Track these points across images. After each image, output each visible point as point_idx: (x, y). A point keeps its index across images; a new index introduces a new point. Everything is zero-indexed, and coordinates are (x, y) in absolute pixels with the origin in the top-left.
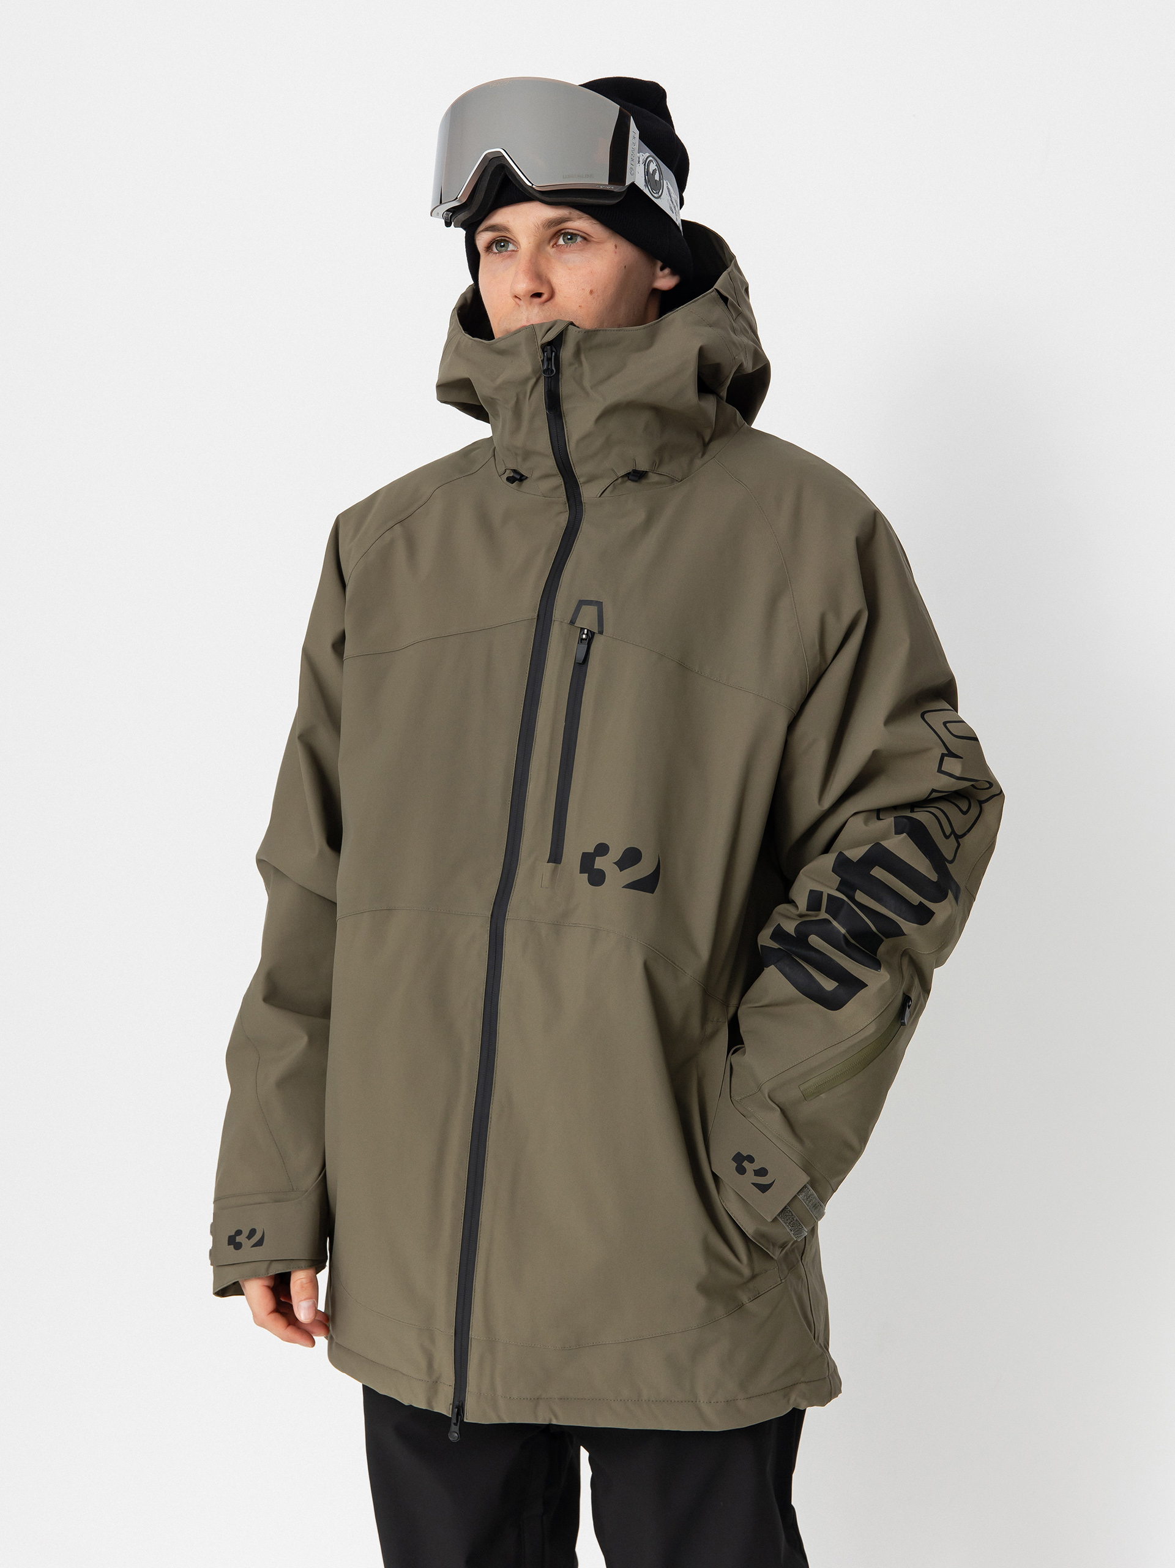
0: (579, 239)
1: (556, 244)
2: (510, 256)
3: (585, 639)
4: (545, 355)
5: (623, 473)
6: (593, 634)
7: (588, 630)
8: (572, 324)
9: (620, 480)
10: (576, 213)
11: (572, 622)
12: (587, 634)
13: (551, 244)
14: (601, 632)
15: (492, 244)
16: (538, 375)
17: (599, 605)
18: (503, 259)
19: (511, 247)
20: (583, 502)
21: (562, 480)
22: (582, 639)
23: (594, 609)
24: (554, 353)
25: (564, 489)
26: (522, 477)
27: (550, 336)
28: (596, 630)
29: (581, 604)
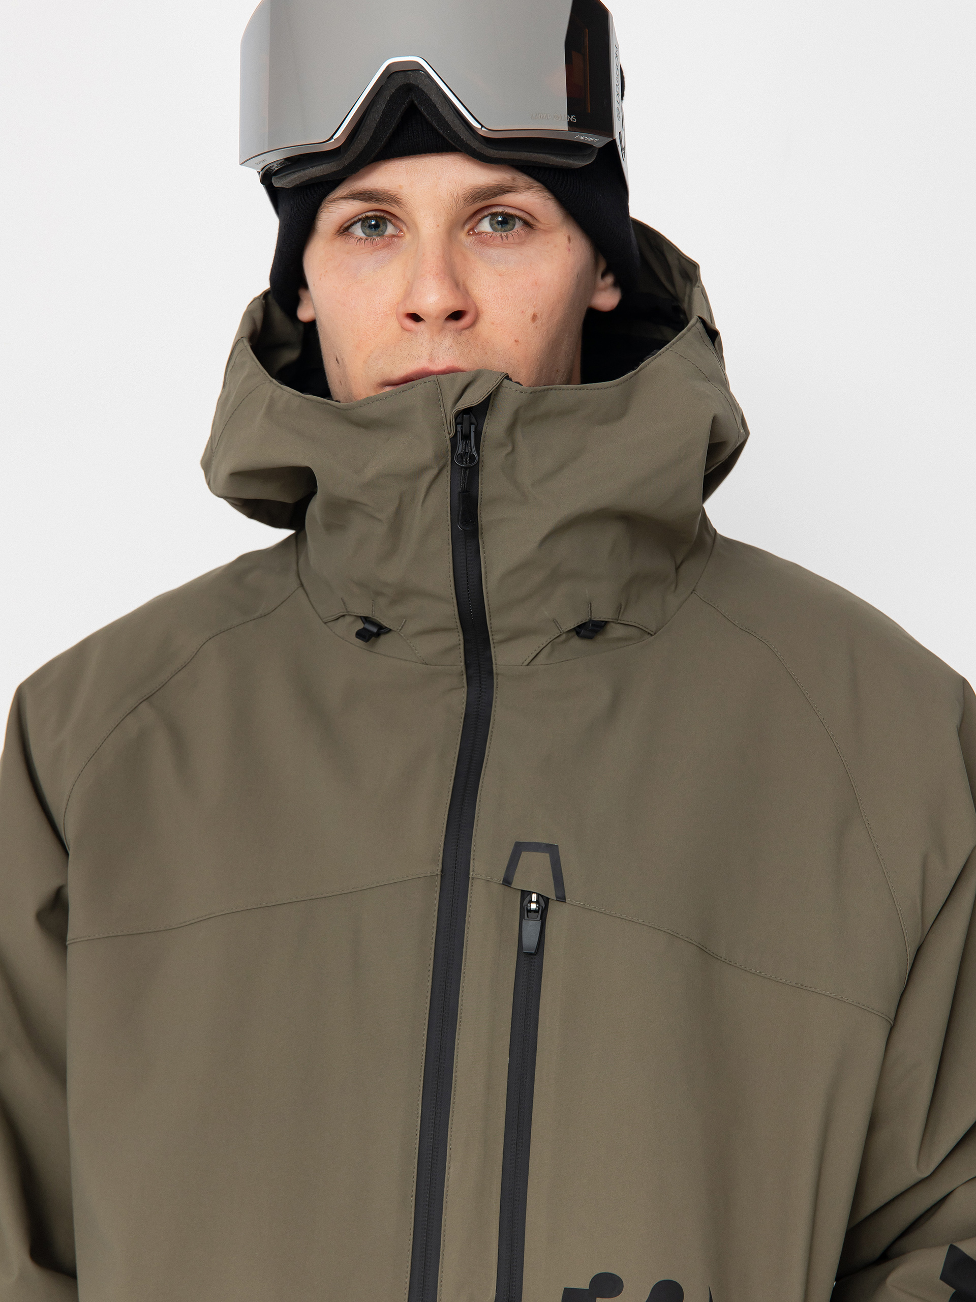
0: (518, 225)
1: (472, 229)
2: (387, 246)
3: (535, 911)
4: (459, 429)
5: (572, 625)
6: (547, 900)
7: (538, 895)
8: (507, 377)
9: (563, 637)
10: (522, 179)
11: (507, 882)
12: (537, 902)
13: (467, 228)
14: (562, 898)
15: (355, 223)
16: (441, 464)
17: (552, 850)
18: (375, 250)
19: (390, 230)
20: (495, 672)
21: (461, 637)
22: (530, 911)
23: (544, 859)
24: (473, 428)
25: (462, 651)
26: (382, 630)
27: (473, 398)
28: (552, 895)
29: (519, 848)
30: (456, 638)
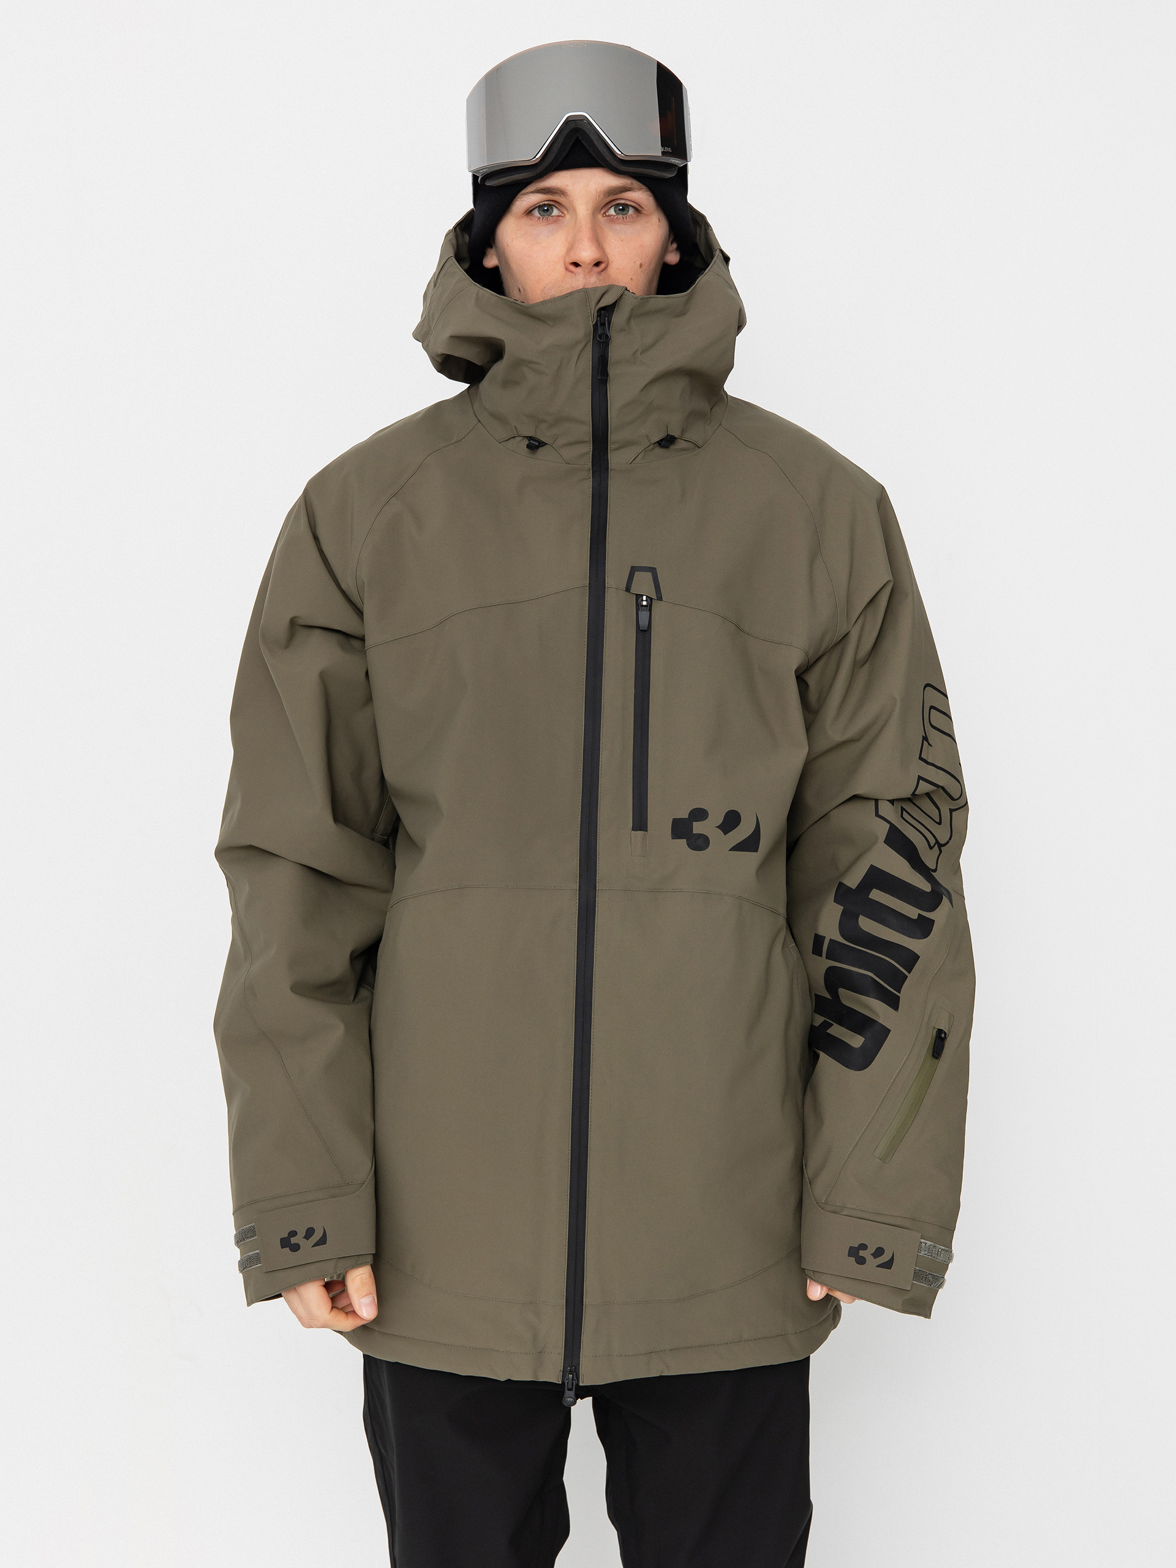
0: (631, 211)
1: (605, 213)
2: (555, 222)
3: (645, 606)
4: (598, 319)
5: (656, 439)
6: (651, 599)
7: (647, 596)
8: (627, 290)
9: (652, 447)
10: (636, 184)
11: (628, 589)
12: (646, 600)
13: (603, 211)
14: (661, 600)
15: (534, 209)
16: (587, 340)
17: (653, 571)
18: (548, 224)
19: (555, 212)
20: (610, 468)
21: (591, 448)
22: (642, 606)
23: (648, 576)
24: (606, 318)
25: (591, 456)
26: (542, 444)
27: (607, 301)
28: (654, 596)
29: (634, 570)
30: (588, 448)
